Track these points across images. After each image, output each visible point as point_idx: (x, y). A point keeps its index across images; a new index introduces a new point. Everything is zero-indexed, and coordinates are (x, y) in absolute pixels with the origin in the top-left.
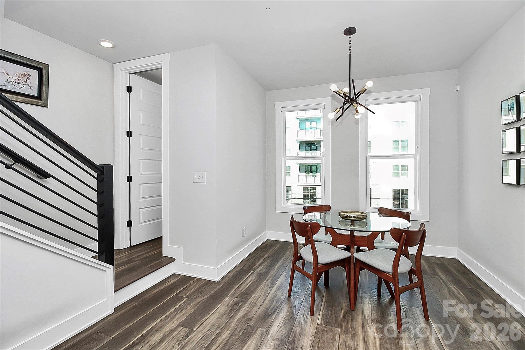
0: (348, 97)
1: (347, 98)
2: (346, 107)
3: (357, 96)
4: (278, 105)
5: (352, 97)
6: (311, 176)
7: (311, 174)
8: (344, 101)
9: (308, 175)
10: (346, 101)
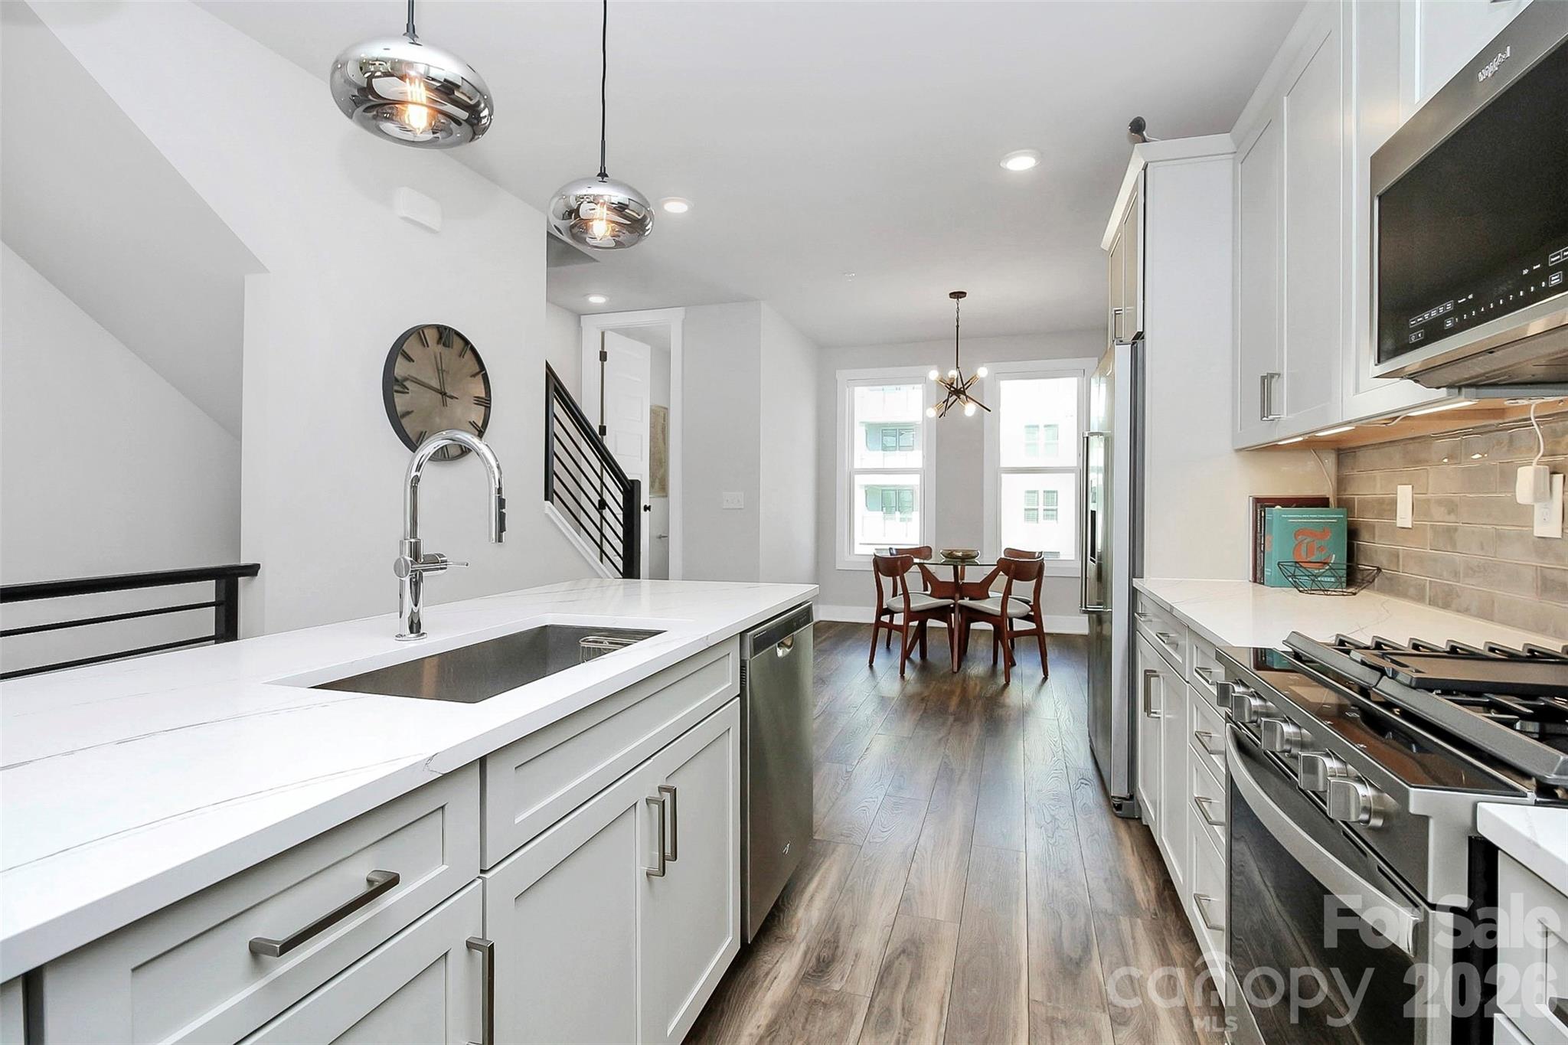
0: (954, 388)
1: (952, 389)
2: (951, 400)
3: (965, 387)
4: (842, 375)
5: (959, 388)
6: (898, 520)
7: (897, 513)
8: (950, 393)
9: (888, 516)
10: (951, 394)
